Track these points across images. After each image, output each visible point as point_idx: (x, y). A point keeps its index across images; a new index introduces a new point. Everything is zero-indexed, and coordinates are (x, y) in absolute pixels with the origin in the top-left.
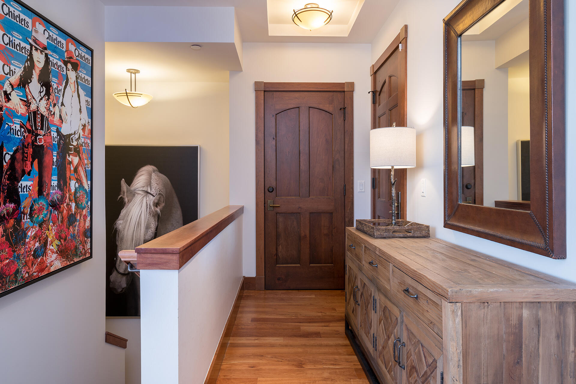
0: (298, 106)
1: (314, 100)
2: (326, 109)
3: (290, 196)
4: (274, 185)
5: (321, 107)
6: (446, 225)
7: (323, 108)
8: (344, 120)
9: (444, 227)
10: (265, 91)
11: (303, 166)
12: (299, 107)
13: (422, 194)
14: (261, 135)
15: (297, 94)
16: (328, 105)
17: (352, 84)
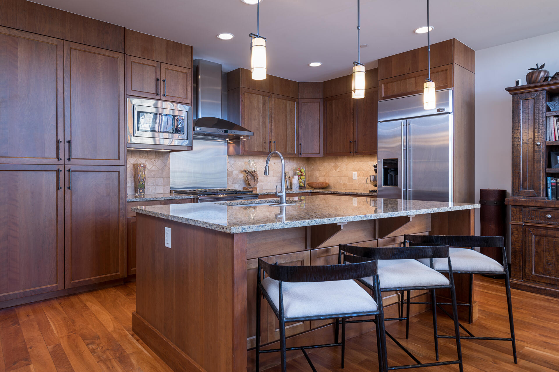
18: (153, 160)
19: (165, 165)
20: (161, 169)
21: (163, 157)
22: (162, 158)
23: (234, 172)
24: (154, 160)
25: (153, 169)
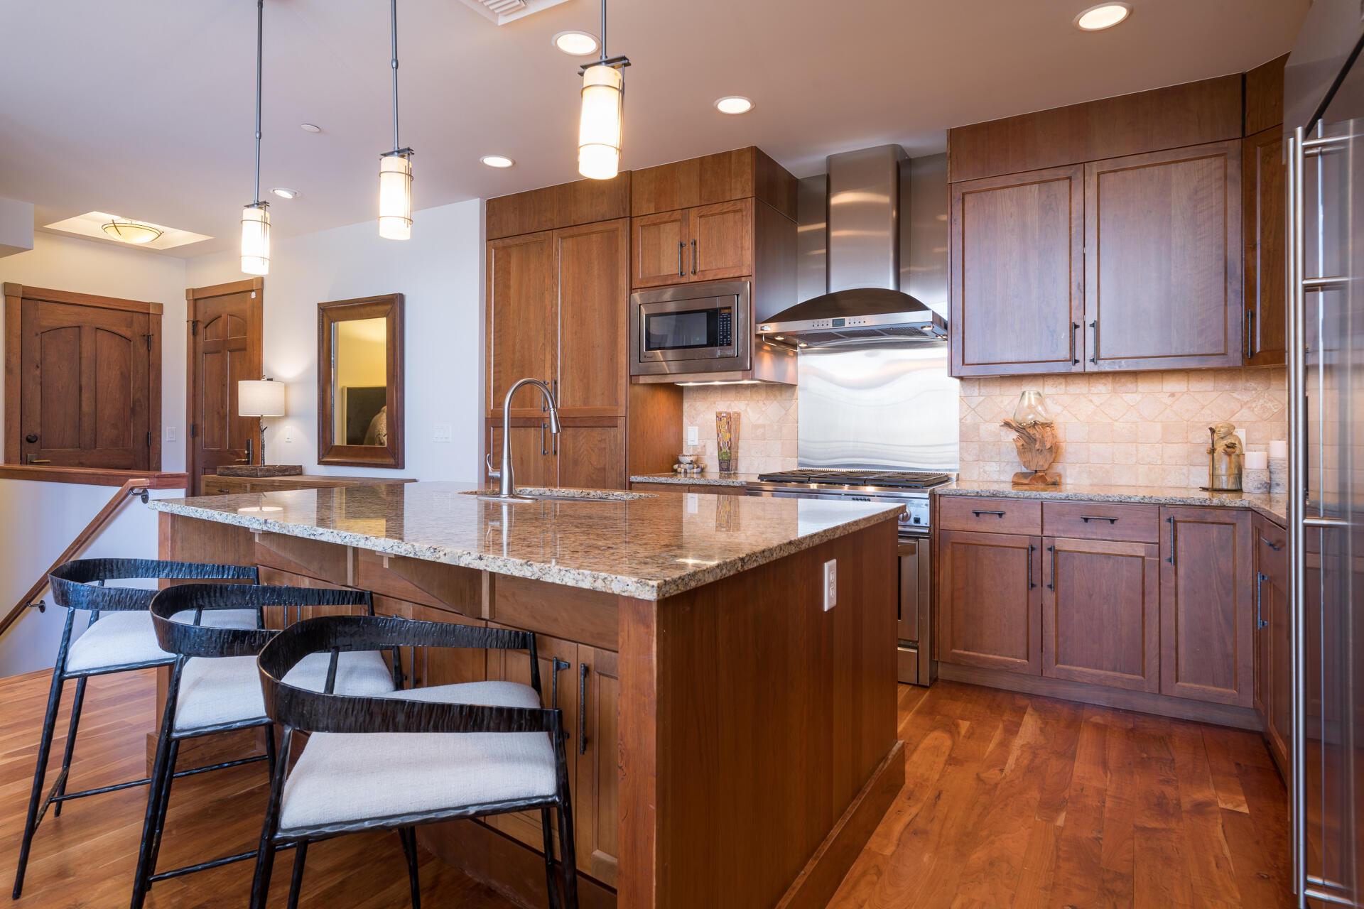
0: (79, 324)
1: (104, 319)
2: (123, 334)
3: (65, 447)
4: (38, 431)
5: (114, 329)
6: (320, 463)
7: (116, 331)
8: (149, 351)
9: (318, 464)
10: (22, 298)
11: (86, 408)
12: (79, 327)
13: (287, 440)
14: (16, 361)
15: (76, 309)
16: (125, 329)
17: (160, 306)
18: (761, 403)
19: (786, 414)
20: (778, 421)
21: (781, 395)
22: (779, 398)
23: (983, 428)
24: (764, 404)
25: (760, 422)
